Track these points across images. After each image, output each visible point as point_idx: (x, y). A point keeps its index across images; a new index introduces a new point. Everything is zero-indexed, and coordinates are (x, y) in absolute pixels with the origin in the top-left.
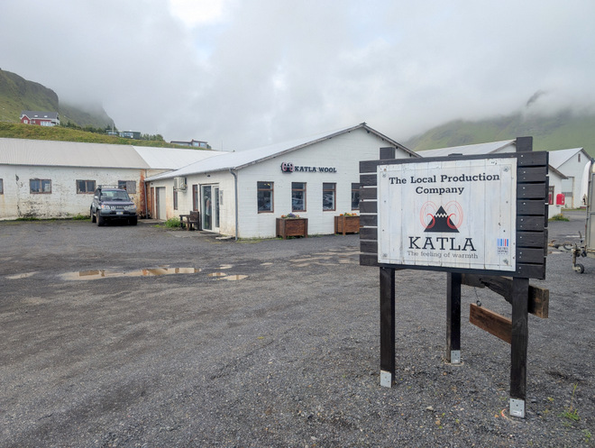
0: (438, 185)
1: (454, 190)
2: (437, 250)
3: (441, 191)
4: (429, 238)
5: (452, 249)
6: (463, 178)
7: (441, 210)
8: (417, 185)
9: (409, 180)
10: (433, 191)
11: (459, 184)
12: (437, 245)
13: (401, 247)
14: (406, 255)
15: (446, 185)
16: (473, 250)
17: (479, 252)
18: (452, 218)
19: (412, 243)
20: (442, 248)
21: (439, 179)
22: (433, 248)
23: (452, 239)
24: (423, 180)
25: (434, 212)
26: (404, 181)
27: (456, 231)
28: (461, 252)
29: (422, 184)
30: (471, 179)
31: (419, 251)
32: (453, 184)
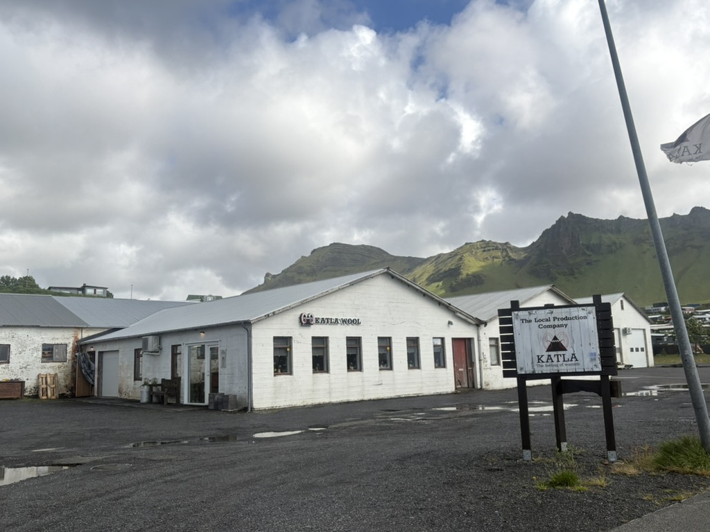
0: (552, 323)
1: (561, 326)
2: (555, 363)
3: (554, 327)
4: (549, 356)
5: (564, 361)
6: (566, 319)
7: (555, 338)
8: (539, 323)
9: (533, 320)
10: (549, 326)
11: (564, 322)
12: (555, 359)
13: (532, 362)
14: (536, 367)
15: (556, 323)
16: (577, 360)
17: (580, 361)
18: (562, 342)
19: (539, 359)
20: (558, 361)
21: (552, 319)
22: (552, 361)
23: (564, 355)
24: (542, 320)
25: (550, 339)
26: (530, 321)
27: (566, 350)
28: (570, 362)
29: (542, 323)
30: (571, 319)
31: (544, 364)
32: (561, 322)
